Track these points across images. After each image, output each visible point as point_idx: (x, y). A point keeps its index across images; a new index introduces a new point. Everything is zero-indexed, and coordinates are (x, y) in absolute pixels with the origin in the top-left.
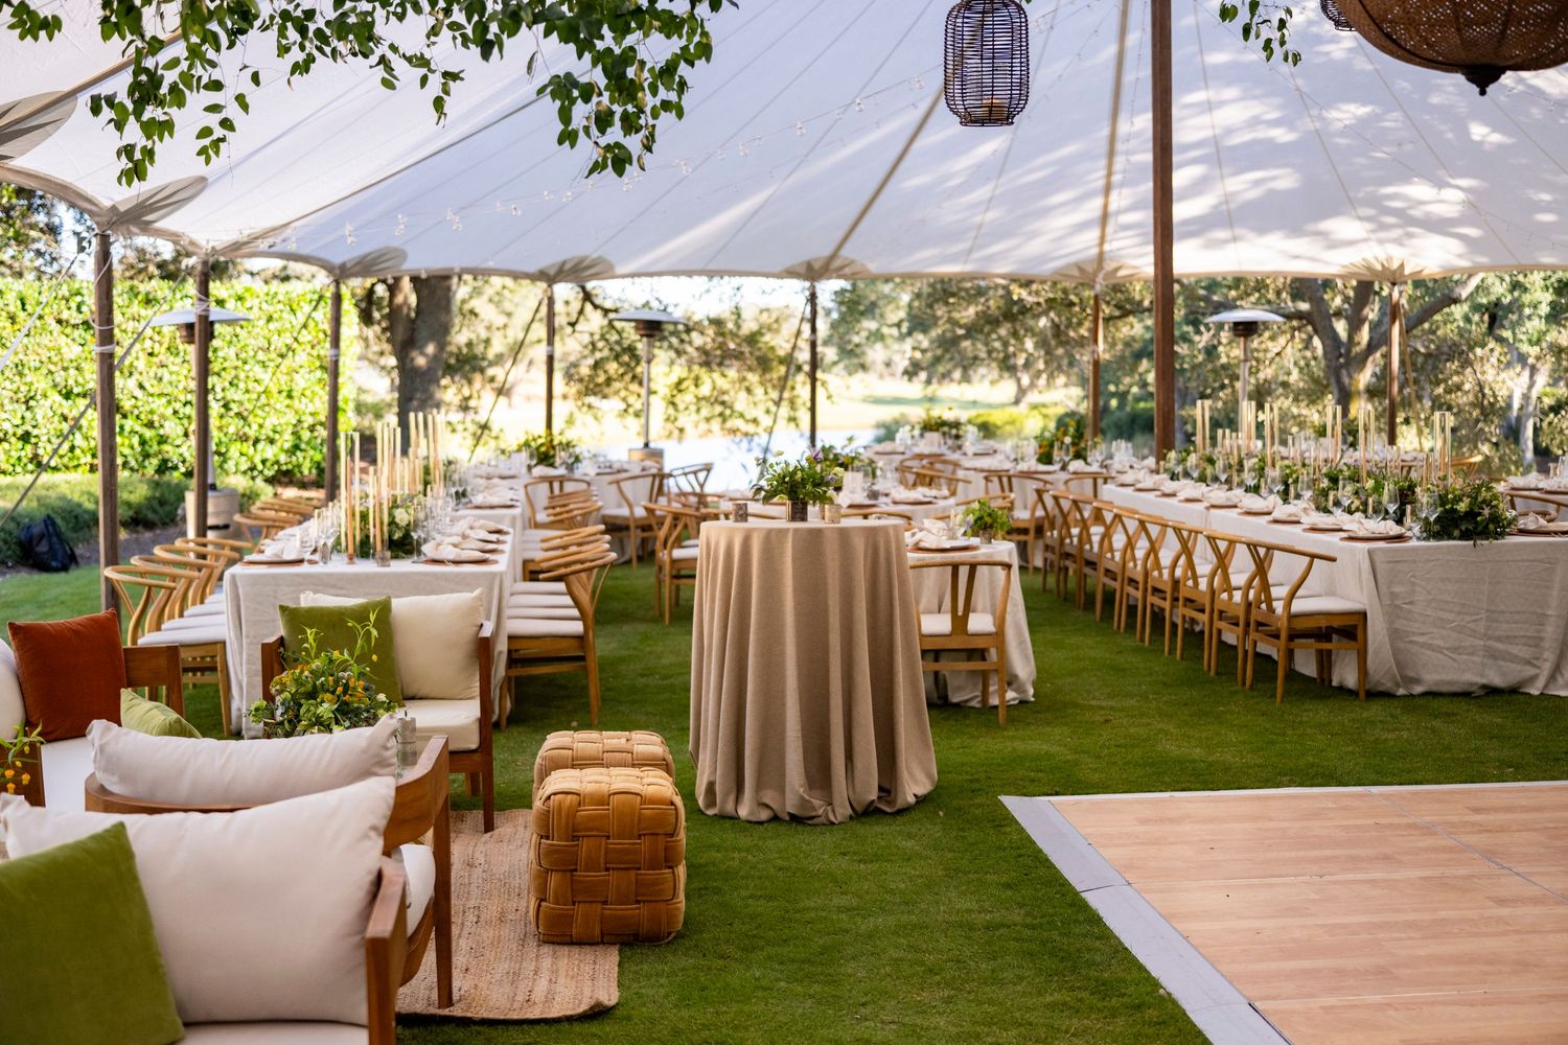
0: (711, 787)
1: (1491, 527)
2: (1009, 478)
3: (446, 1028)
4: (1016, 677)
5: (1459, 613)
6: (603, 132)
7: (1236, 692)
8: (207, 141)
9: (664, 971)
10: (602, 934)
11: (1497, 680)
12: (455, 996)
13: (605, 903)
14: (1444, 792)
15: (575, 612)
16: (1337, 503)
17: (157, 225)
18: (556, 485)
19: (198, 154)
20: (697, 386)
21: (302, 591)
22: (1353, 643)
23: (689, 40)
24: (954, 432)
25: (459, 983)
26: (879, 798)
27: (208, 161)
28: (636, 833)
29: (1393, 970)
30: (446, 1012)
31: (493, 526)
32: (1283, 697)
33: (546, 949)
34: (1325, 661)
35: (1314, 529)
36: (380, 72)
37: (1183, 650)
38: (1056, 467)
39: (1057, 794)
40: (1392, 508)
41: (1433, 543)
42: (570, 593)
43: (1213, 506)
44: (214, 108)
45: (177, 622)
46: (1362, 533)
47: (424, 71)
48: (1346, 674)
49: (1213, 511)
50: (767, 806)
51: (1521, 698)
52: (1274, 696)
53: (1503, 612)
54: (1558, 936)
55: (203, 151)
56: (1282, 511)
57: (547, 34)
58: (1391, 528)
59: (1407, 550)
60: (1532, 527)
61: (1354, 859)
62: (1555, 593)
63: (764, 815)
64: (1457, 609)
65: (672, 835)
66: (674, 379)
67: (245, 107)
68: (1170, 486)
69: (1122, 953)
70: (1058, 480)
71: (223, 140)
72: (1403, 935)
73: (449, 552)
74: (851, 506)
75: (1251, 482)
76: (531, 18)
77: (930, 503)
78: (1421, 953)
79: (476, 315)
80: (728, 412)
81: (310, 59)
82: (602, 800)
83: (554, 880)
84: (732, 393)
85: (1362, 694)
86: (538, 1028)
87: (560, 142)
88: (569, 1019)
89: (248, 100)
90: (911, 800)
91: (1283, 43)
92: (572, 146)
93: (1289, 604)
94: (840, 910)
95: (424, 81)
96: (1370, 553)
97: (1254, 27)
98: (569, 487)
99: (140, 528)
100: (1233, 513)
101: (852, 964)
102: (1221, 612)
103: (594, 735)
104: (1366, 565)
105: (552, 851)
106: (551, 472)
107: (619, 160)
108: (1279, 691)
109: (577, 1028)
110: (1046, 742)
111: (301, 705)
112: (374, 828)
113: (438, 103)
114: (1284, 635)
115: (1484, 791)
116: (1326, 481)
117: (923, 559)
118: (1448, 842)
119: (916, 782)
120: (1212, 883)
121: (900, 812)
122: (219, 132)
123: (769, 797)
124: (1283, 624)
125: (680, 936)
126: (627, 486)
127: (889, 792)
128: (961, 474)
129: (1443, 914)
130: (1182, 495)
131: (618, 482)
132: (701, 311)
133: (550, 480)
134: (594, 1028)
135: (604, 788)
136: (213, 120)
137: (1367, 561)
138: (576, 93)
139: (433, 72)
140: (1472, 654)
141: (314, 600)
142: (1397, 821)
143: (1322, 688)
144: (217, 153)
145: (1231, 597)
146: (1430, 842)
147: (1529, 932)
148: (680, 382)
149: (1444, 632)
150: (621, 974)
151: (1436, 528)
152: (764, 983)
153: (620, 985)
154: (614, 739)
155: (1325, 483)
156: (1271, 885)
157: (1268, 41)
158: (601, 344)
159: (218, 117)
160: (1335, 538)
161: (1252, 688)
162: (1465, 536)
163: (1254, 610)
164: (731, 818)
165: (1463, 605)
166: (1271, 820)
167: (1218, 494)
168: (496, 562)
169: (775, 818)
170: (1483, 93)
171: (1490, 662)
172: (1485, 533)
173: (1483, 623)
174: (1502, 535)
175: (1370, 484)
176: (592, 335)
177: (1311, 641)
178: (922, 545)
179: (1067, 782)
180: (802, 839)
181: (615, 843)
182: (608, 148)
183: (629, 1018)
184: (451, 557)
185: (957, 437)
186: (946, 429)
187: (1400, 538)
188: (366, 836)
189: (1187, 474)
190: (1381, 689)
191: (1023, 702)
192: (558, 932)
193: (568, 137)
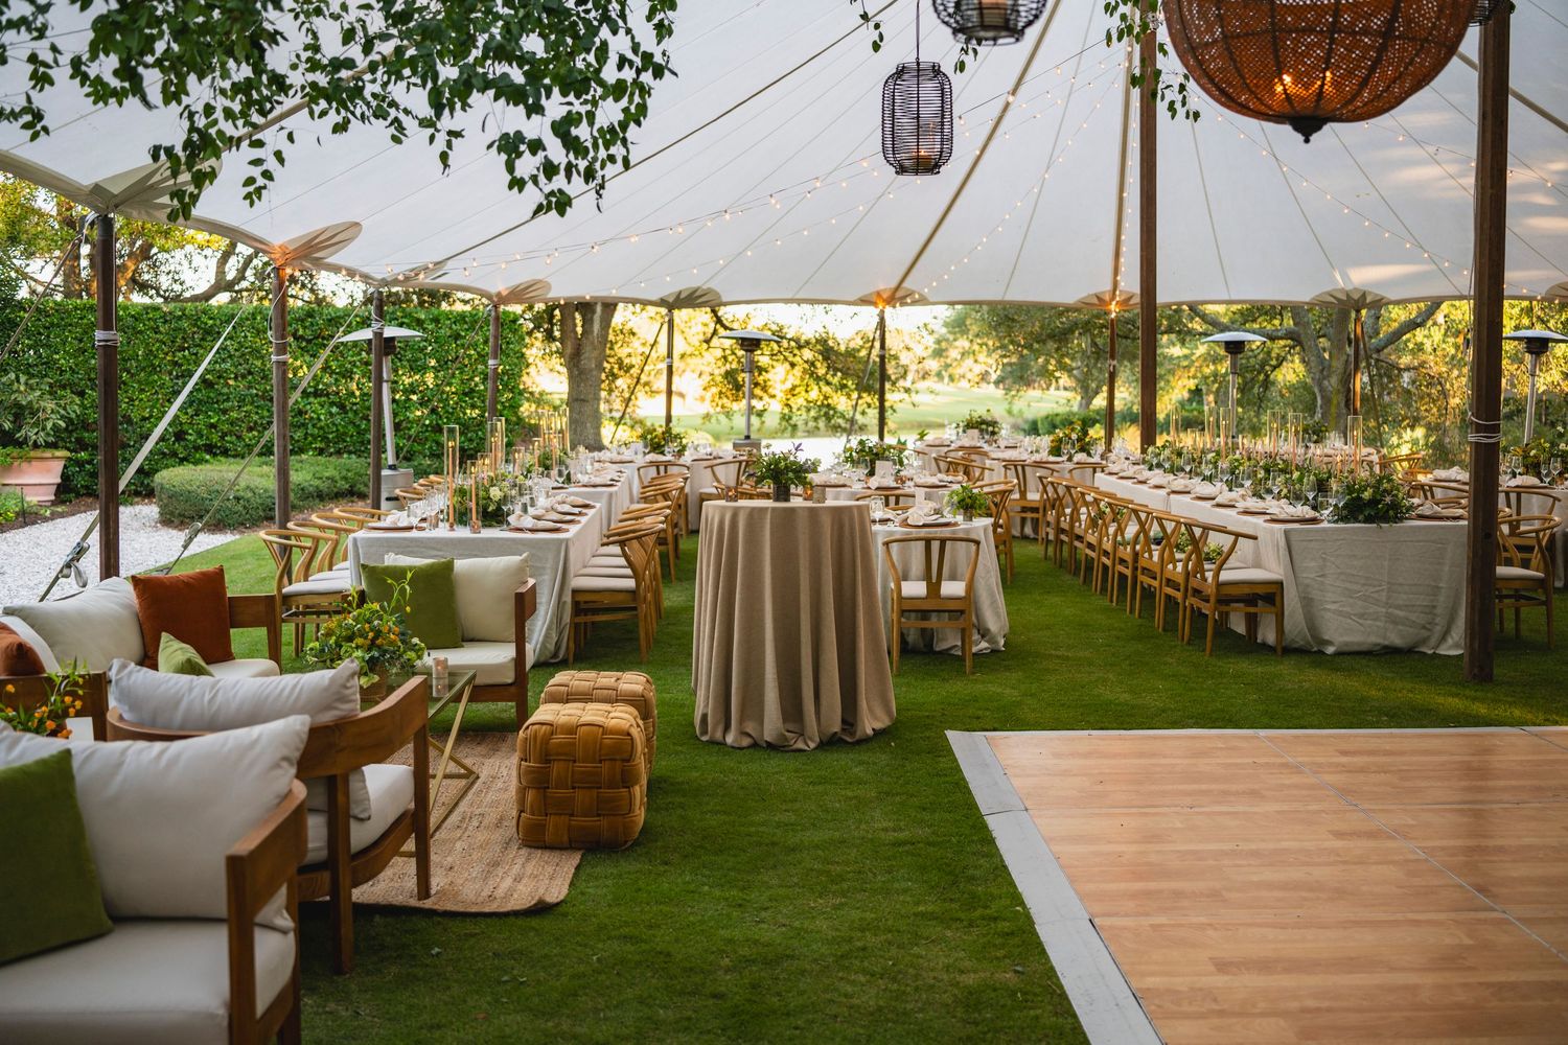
0: (704, 717)
1: (1391, 513)
2: (1023, 467)
3: (414, 918)
4: (988, 630)
5: (1364, 585)
6: (549, 179)
7: (1175, 646)
8: (251, 189)
9: (611, 874)
10: (570, 841)
11: (1395, 640)
12: (433, 892)
13: (572, 815)
14: (1322, 737)
15: (629, 571)
16: (1269, 491)
17: (329, 260)
18: (662, 469)
19: (245, 198)
20: (807, 391)
21: (388, 552)
22: (1273, 609)
23: (631, 101)
24: (990, 429)
25: (437, 881)
26: (843, 730)
27: (252, 204)
28: (597, 758)
29: (1224, 893)
30: (420, 904)
31: (580, 501)
32: (1211, 651)
33: (524, 851)
34: (1252, 622)
35: (1247, 512)
36: (392, 130)
37: (1140, 611)
38: (1065, 458)
39: (995, 730)
40: (1311, 496)
41: (1341, 525)
42: (625, 555)
43: (1174, 492)
44: (257, 162)
45: (326, 574)
46: (1282, 517)
47: (432, 130)
48: (1268, 635)
49: (1172, 496)
50: (749, 735)
51: (1416, 657)
52: (1204, 650)
53: (1401, 585)
54: (1380, 867)
55: (248, 196)
56: (1226, 496)
57: (496, 98)
58: (1307, 512)
59: (1317, 530)
60: (1428, 513)
61: (1225, 793)
62: (1446, 568)
63: (746, 742)
64: (1362, 581)
65: (628, 761)
66: (789, 386)
67: (281, 160)
68: (1147, 474)
69: (1001, 871)
70: (1064, 469)
71: (265, 187)
72: (1244, 862)
73: (528, 522)
74: (878, 489)
75: (1207, 473)
76: (482, 85)
77: (945, 486)
78: (1255, 878)
79: (634, 334)
80: (831, 412)
81: (347, 122)
82: (571, 730)
83: (530, 795)
84: (835, 398)
85: (1279, 651)
86: (489, 920)
87: (511, 187)
88: (516, 914)
89: (284, 155)
90: (870, 732)
91: (1184, 104)
92: (520, 191)
93: (1217, 575)
94: (778, 825)
95: (432, 138)
96: (1286, 533)
97: (1160, 92)
98: (673, 470)
99: (355, 499)
100: (1186, 498)
101: (771, 873)
102: (1168, 580)
103: (592, 674)
104: (1282, 543)
105: (529, 771)
106: (661, 458)
107: (561, 203)
108: (1209, 645)
109: (520, 922)
110: (1002, 687)
111: (341, 646)
112: (285, 759)
113: (444, 157)
114: (1212, 600)
115: (1356, 736)
116: (1262, 472)
117: (911, 533)
118: (1312, 780)
119: (876, 718)
120: (1097, 811)
121: (860, 742)
122: (261, 181)
123: (750, 728)
124: (1210, 590)
125: (637, 843)
126: (719, 470)
127: (852, 725)
128: (988, 463)
129: (1285, 844)
130: (1152, 482)
131: (712, 467)
132: (809, 333)
133: (657, 465)
134: (534, 922)
135: (574, 720)
136: (256, 172)
137: (1283, 539)
138: (523, 147)
139: (438, 131)
140: (1375, 620)
141: (395, 560)
142: (1272, 760)
143: (1249, 645)
144: (259, 198)
145: (1175, 567)
146: (1296, 779)
147: (1355, 863)
148: (794, 388)
149: (1351, 600)
150: (576, 875)
151: (1345, 512)
152: (692, 887)
153: (572, 884)
154: (606, 678)
155: (1261, 474)
156: (1146, 814)
157: (1172, 103)
158: (730, 358)
159: (260, 169)
160: (1259, 520)
161: (1189, 643)
162: (1369, 520)
163: (1191, 579)
164: (718, 743)
165: (1367, 578)
166: (1165, 757)
167: (1180, 482)
168: (567, 531)
169: (755, 745)
170: (1307, 141)
171: (1391, 626)
172: (1385, 518)
173: (1384, 594)
174: (1401, 520)
175: (1296, 475)
176: (724, 350)
177: (1241, 605)
178: (909, 522)
179: (1011, 719)
180: (774, 763)
181: (580, 766)
182: (552, 193)
183: (565, 915)
184: (530, 526)
185: (993, 433)
186: (984, 427)
187: (1314, 520)
188: (277, 766)
189: (1159, 465)
190: (1296, 646)
191: (994, 652)
192: (535, 838)
193: (517, 184)
